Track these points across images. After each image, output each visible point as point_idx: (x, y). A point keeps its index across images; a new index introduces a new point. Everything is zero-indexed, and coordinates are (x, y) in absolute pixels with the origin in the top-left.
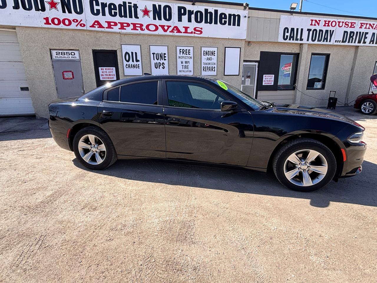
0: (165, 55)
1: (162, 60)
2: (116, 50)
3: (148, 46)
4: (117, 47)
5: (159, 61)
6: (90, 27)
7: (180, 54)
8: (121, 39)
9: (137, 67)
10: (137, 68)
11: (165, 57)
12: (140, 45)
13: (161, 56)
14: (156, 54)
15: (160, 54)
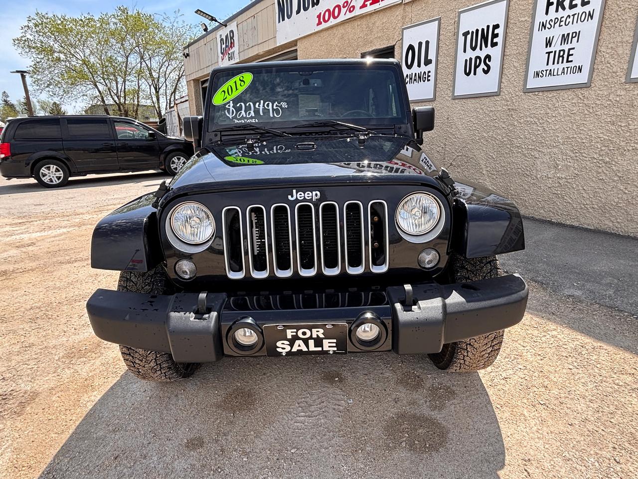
0: (496, 31)
1: (486, 46)
2: (394, 46)
3: (457, 14)
4: (396, 37)
5: (478, 52)
6: (361, 8)
7: (547, 13)
8: (404, 18)
9: (425, 78)
10: (424, 81)
11: (497, 35)
12: (439, 20)
13: (486, 37)
14: (473, 32)
15: (483, 30)
